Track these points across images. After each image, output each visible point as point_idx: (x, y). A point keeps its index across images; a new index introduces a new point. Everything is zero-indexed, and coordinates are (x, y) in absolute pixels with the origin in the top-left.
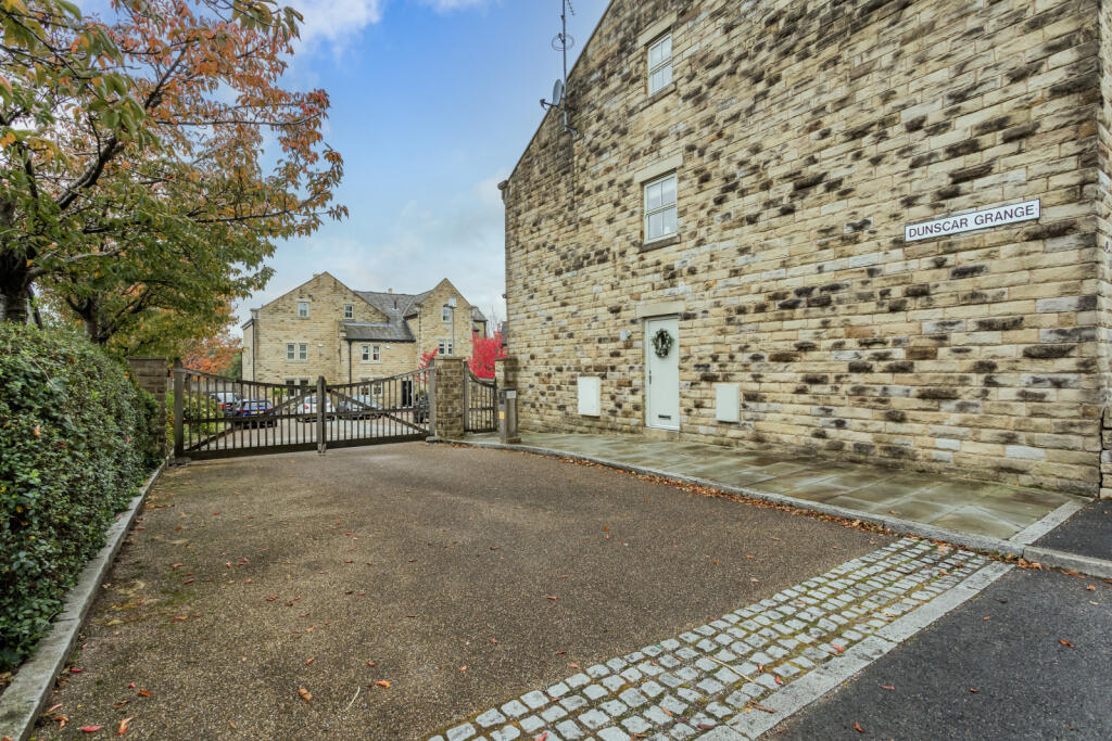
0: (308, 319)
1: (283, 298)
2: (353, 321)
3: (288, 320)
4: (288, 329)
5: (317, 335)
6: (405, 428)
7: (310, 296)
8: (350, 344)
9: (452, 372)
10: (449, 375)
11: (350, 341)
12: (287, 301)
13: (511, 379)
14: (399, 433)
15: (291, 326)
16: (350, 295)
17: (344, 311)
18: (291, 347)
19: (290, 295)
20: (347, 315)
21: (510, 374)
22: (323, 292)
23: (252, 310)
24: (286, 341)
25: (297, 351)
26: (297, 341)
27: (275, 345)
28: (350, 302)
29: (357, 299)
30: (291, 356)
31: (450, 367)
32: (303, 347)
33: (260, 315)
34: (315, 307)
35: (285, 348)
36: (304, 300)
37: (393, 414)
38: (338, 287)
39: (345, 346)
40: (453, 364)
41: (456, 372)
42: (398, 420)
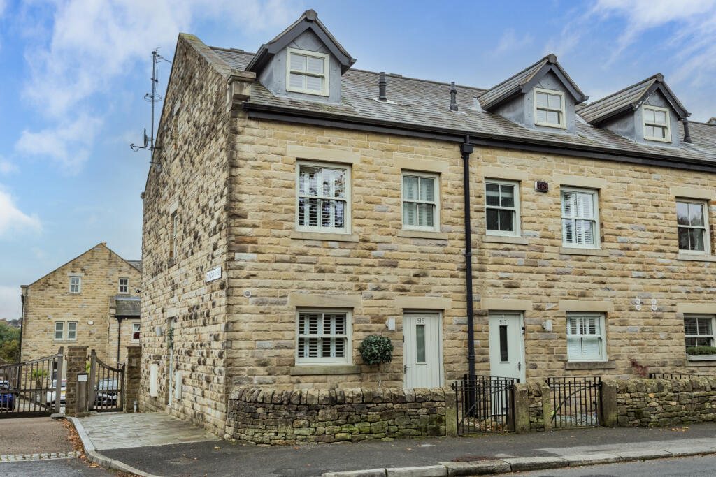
0: (79, 295)
1: (54, 273)
2: (128, 296)
3: (58, 296)
4: (57, 306)
5: (88, 313)
6: (32, 405)
7: (82, 270)
8: (120, 322)
9: (75, 359)
10: (73, 361)
11: (120, 318)
12: (58, 276)
13: (134, 365)
14: (27, 410)
15: (61, 303)
16: (126, 268)
17: (119, 285)
18: (60, 325)
19: (61, 270)
20: (121, 289)
21: (134, 360)
22: (97, 265)
23: (23, 287)
24: (55, 319)
25: (66, 330)
26: (66, 319)
27: (44, 323)
28: (124, 275)
29: (132, 270)
30: (59, 335)
31: (74, 354)
32: (72, 325)
33: (29, 291)
34: (88, 281)
35: (53, 327)
36: (77, 274)
37: (22, 394)
38: (112, 258)
39: (115, 323)
40: (77, 351)
41: (80, 358)
42: (26, 398)
